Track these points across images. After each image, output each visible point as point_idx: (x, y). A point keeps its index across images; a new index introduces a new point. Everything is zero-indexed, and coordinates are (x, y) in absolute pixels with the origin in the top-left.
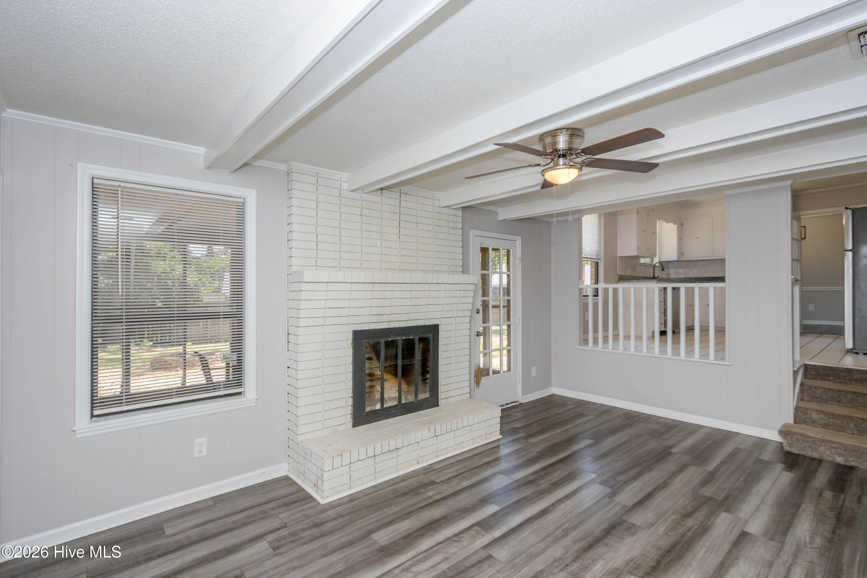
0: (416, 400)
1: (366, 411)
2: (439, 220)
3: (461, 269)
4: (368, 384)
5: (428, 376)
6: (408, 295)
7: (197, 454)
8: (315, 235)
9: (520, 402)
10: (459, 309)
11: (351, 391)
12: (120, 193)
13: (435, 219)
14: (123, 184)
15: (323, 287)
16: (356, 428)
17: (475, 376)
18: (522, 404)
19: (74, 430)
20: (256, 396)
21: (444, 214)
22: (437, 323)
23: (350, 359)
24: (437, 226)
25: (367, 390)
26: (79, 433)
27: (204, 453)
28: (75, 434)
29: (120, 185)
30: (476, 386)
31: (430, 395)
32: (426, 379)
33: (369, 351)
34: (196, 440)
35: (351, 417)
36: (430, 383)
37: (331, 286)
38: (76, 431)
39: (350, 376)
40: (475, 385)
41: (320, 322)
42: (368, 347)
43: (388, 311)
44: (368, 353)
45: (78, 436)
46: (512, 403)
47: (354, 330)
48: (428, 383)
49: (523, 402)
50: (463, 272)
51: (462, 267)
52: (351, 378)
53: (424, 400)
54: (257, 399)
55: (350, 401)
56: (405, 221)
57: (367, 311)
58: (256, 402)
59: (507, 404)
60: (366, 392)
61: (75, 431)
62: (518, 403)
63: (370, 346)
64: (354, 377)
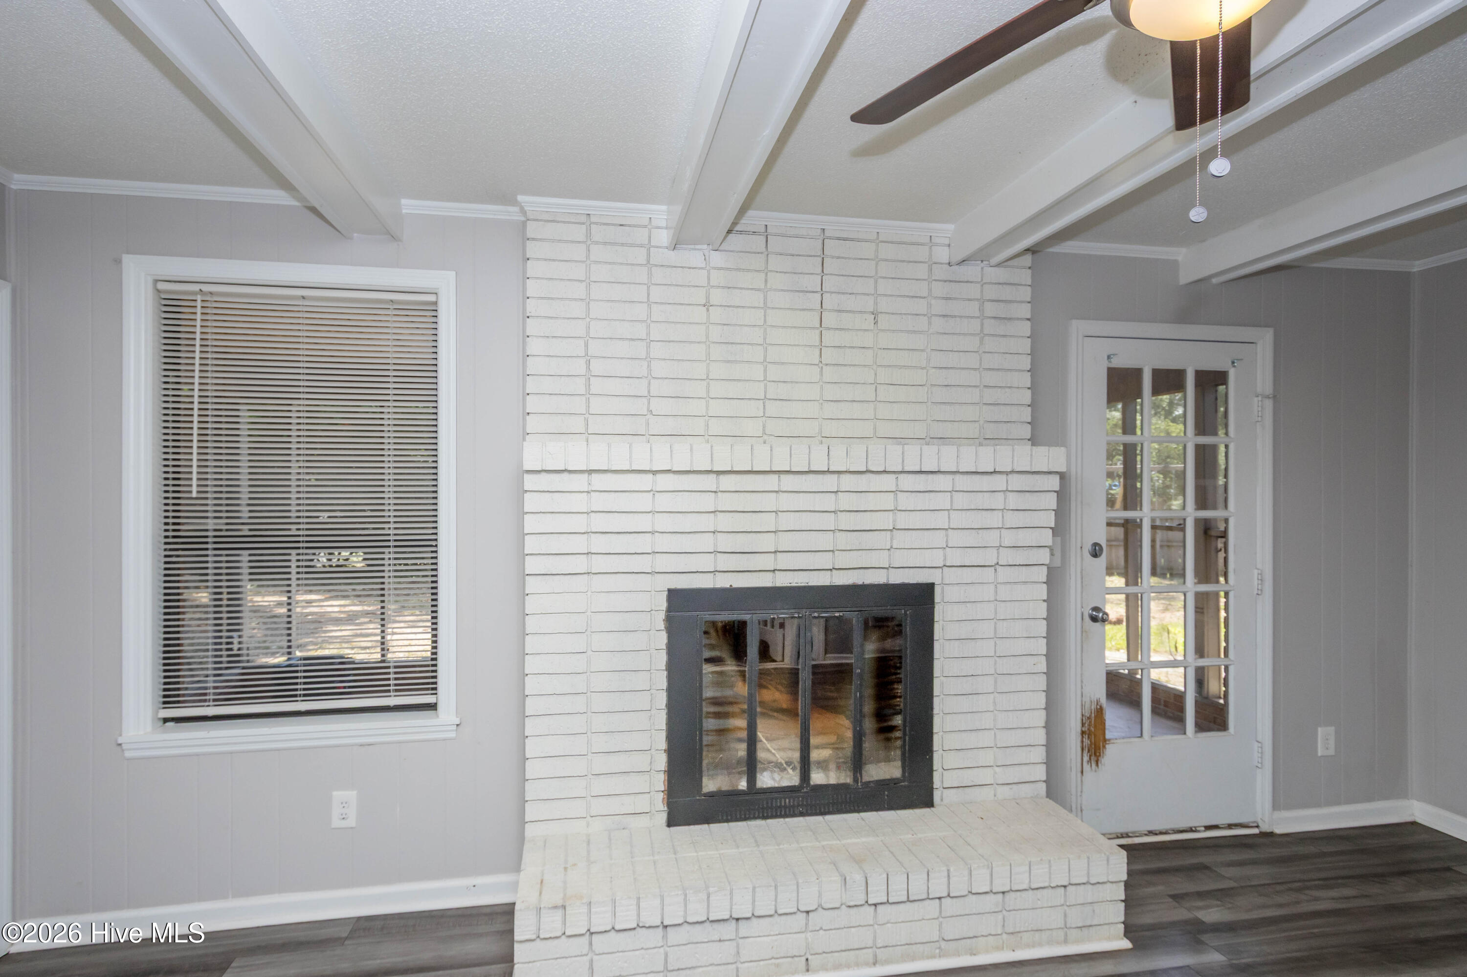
0: (856, 780)
1: (705, 790)
2: (950, 299)
3: (1027, 432)
4: (710, 724)
5: (898, 720)
6: (829, 502)
7: (336, 823)
8: (582, 362)
9: (1265, 828)
10: (1007, 543)
11: (663, 735)
12: (199, 304)
13: (936, 298)
14: (206, 288)
15: (580, 483)
16: (672, 829)
17: (1083, 733)
18: (1271, 834)
19: (120, 742)
20: (457, 717)
21: (967, 282)
22: (930, 581)
23: (662, 659)
24: (944, 316)
25: (706, 739)
26: (130, 749)
27: (351, 822)
28: (123, 750)
29: (201, 290)
30: (1090, 761)
31: (904, 772)
32: (892, 729)
33: (713, 642)
34: (335, 793)
35: (664, 798)
36: (904, 741)
37: (599, 481)
38: (123, 745)
39: (662, 699)
40: (1086, 758)
41: (579, 564)
42: (712, 631)
43: (767, 543)
44: (712, 647)
45: (128, 754)
46: (1230, 826)
47: (673, 587)
48: (897, 738)
49: (1278, 831)
50: (1034, 441)
51: (1029, 426)
52: (665, 705)
53: (883, 784)
54: (457, 725)
55: (661, 761)
56: (839, 311)
57: (706, 543)
58: (456, 730)
59: (1208, 828)
60: (705, 743)
61: (120, 745)
62: (1256, 831)
63: (717, 631)
64: (669, 704)
